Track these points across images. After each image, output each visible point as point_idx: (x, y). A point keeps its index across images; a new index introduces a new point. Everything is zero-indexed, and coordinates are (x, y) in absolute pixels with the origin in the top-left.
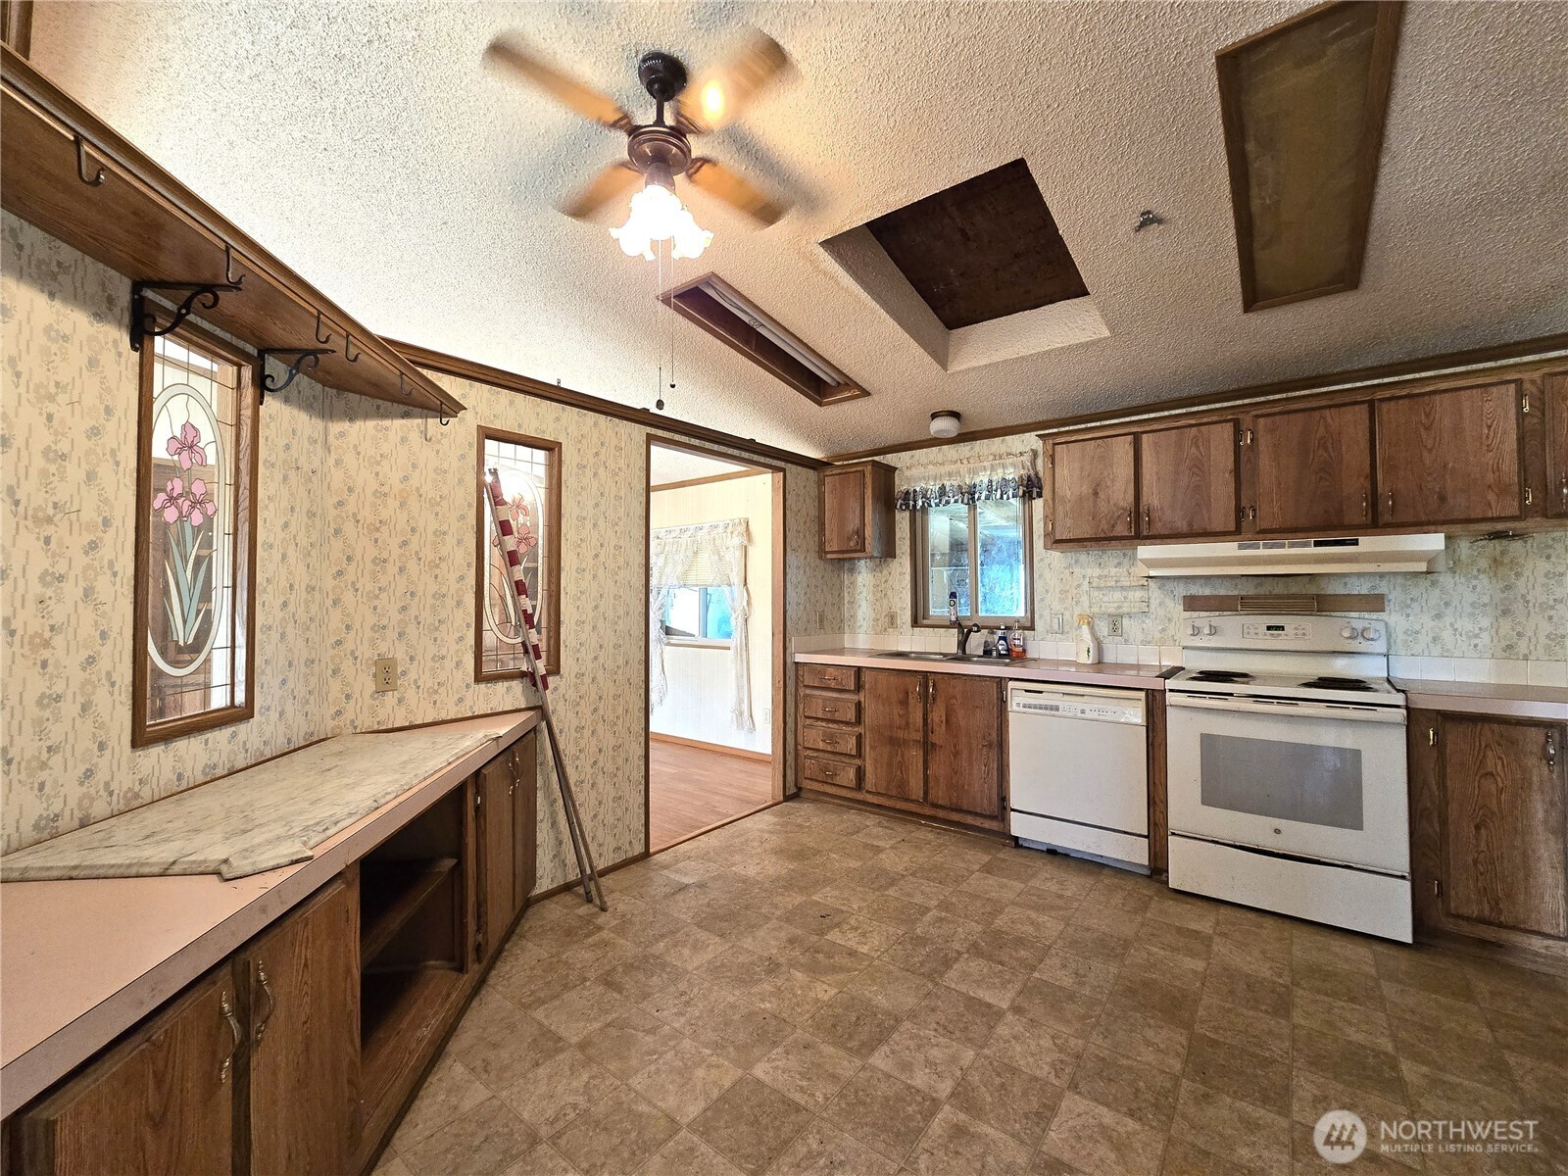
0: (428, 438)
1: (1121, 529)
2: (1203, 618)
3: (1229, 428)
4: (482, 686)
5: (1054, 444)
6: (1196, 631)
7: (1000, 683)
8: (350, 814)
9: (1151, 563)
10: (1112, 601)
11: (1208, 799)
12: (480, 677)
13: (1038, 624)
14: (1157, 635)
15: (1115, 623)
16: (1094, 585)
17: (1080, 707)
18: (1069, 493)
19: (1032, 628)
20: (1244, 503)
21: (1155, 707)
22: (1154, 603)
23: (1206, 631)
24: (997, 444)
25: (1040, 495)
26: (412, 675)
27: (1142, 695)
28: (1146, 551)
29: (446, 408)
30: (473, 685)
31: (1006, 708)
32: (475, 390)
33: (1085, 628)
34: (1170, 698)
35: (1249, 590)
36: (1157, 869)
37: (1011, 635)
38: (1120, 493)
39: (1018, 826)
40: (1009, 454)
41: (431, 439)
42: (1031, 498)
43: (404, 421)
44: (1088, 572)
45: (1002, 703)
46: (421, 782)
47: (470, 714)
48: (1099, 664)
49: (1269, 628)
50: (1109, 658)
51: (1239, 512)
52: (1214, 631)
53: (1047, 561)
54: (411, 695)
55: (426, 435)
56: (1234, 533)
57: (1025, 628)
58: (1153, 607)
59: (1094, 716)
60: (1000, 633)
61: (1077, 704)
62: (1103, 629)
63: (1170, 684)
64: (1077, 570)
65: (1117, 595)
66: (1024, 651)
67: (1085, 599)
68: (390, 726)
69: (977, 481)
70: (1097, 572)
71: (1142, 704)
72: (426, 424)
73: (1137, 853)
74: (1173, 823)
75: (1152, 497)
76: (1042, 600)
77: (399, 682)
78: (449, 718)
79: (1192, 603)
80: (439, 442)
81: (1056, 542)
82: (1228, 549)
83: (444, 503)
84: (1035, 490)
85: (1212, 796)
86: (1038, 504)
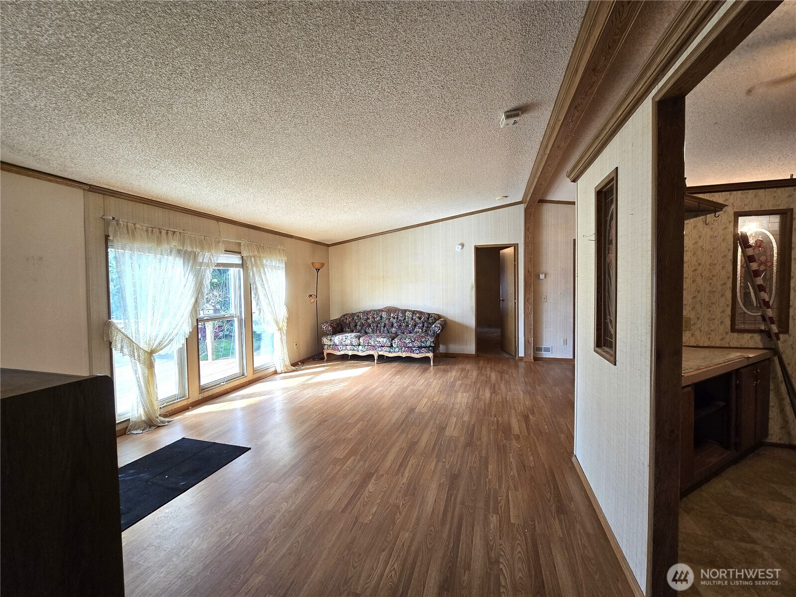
0: (707, 223)
4: (736, 335)
8: (691, 368)
12: (733, 329)
26: (699, 325)
29: (717, 208)
30: (730, 333)
32: (733, 195)
41: (708, 224)
43: (695, 219)
46: (714, 365)
47: (728, 346)
54: (697, 333)
55: (706, 222)
68: (688, 345)
72: (706, 218)
77: (692, 327)
78: (716, 346)
80: (713, 224)
83: (715, 251)
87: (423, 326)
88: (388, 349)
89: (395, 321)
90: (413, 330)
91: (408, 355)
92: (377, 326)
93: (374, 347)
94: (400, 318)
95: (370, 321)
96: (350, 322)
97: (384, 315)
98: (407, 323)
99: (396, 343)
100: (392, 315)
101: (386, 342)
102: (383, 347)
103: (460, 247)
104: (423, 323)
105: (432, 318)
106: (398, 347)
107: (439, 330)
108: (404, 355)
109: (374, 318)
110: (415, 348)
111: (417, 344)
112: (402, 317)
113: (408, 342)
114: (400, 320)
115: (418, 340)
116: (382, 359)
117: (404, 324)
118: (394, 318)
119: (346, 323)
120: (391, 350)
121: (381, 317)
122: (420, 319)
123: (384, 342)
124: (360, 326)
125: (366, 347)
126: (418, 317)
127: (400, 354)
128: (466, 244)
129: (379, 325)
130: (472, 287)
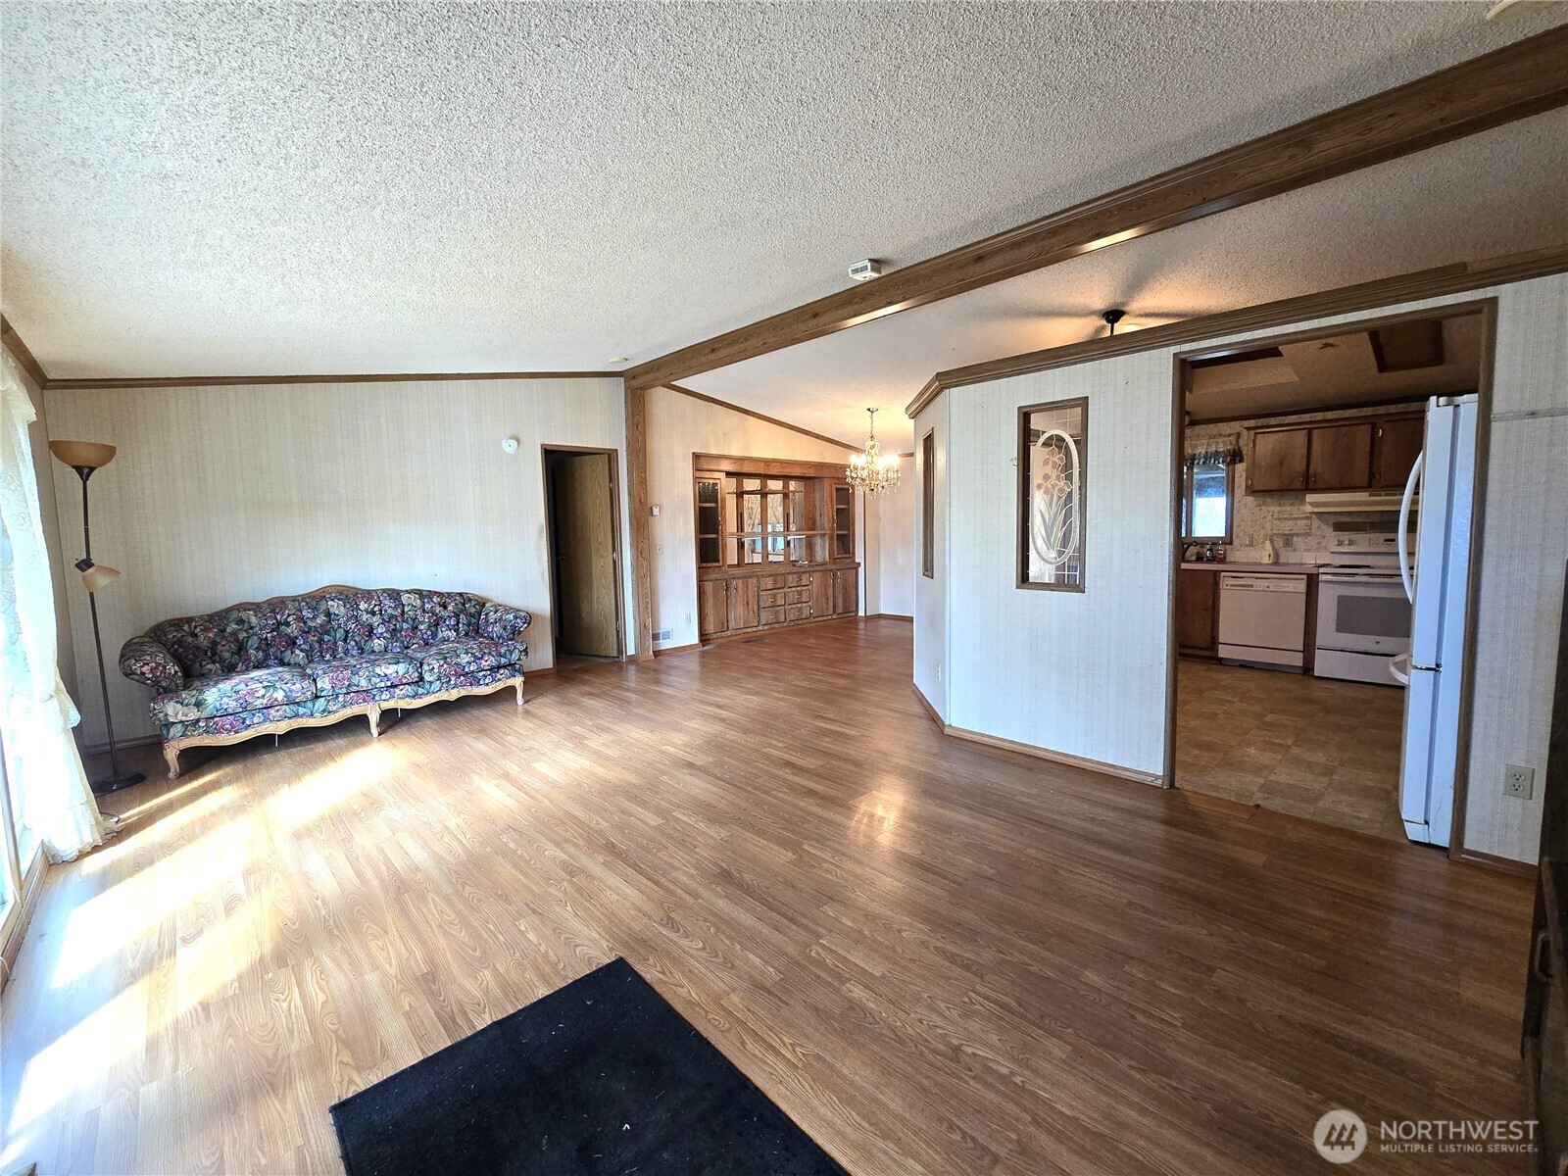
1: (1297, 485)
2: (1346, 536)
3: (1368, 428)
5: (1256, 434)
6: (1340, 543)
7: (1216, 573)
9: (1313, 504)
10: (1287, 527)
11: (1339, 629)
13: (1236, 541)
14: (1315, 546)
15: (1288, 540)
16: (1276, 516)
17: (1267, 584)
18: (1263, 464)
19: (1231, 543)
20: (1374, 470)
21: (1312, 582)
22: (1314, 527)
23: (1347, 542)
24: (1212, 428)
25: (1241, 461)
27: (1305, 576)
28: (1310, 498)
31: (1219, 586)
33: (1268, 542)
34: (1322, 577)
35: (1376, 519)
36: (1308, 668)
37: (1215, 548)
38: (1298, 464)
39: (1223, 652)
40: (1221, 435)
42: (1235, 463)
44: (1272, 508)
45: (1216, 584)
48: (1276, 563)
49: (1386, 540)
50: (1282, 560)
51: (1371, 475)
52: (1351, 543)
53: (1243, 502)
56: (1369, 486)
57: (1224, 543)
58: (1313, 530)
59: (1275, 589)
60: (1208, 547)
61: (1266, 583)
62: (1279, 543)
63: (1322, 570)
64: (1264, 508)
65: (1291, 522)
66: (1225, 557)
67: (1268, 526)
69: (1197, 452)
70: (1278, 509)
71: (1305, 582)
73: (1297, 660)
74: (1319, 642)
75: (1317, 465)
76: (1239, 526)
79: (1339, 527)
81: (1251, 491)
82: (1362, 496)
84: (1238, 459)
85: (1342, 627)
86: (1240, 468)
87: (458, 623)
88: (409, 690)
89: (376, 620)
90: (434, 635)
91: (463, 693)
92: (320, 641)
93: (367, 695)
94: (390, 611)
95: (293, 629)
96: (214, 643)
97: (336, 607)
98: (414, 620)
99: (436, 671)
100: (363, 606)
101: (407, 672)
102: (396, 686)
103: (514, 443)
104: (457, 616)
105: (473, 603)
106: (439, 679)
107: (524, 623)
108: (454, 695)
109: (301, 619)
110: (481, 674)
111: (489, 661)
112: (395, 608)
113: (466, 660)
114: (392, 617)
115: (490, 654)
116: (393, 720)
117: (405, 626)
118: (373, 613)
119: (198, 648)
120: (421, 691)
121: (328, 614)
122: (444, 606)
123: (400, 673)
124: (258, 649)
125: (341, 699)
126: (439, 603)
127: (444, 696)
128: (523, 439)
129: (326, 638)
130: (541, 532)
